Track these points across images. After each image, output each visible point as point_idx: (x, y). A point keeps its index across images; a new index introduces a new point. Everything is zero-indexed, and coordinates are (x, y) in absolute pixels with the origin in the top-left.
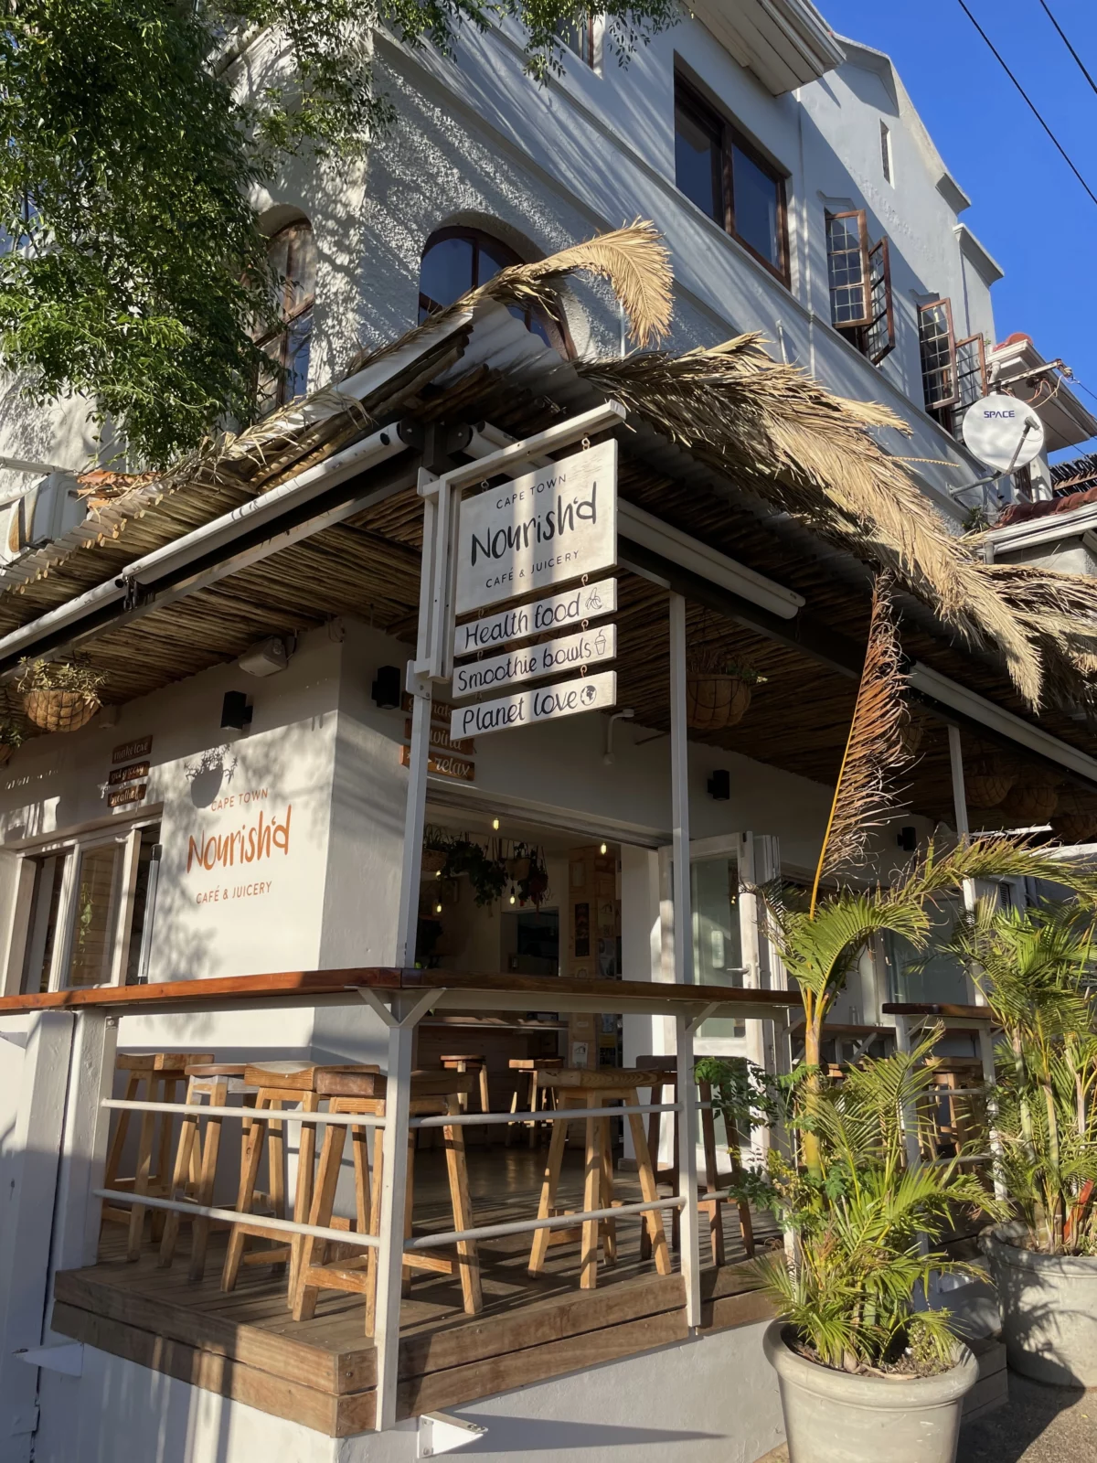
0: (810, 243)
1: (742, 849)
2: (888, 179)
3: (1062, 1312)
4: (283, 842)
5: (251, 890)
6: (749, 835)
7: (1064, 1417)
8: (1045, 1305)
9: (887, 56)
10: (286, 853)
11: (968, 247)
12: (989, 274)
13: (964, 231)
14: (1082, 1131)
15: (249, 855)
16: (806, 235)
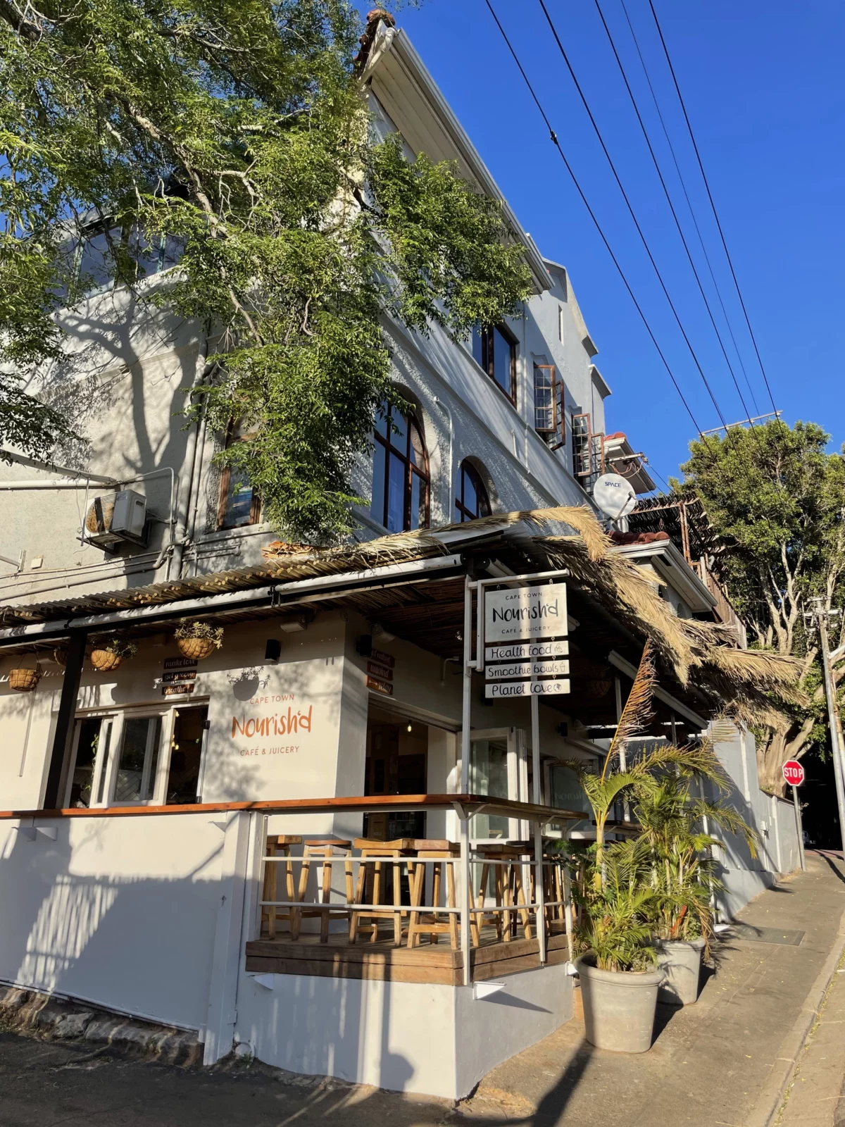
0: (527, 380)
1: (510, 736)
2: (560, 339)
3: (674, 966)
4: (307, 725)
5: (284, 750)
6: (514, 728)
7: (677, 1014)
8: (666, 964)
9: (564, 268)
10: (309, 731)
11: (595, 376)
12: (604, 392)
13: (594, 369)
14: (681, 882)
15: (281, 730)
16: (525, 375)
